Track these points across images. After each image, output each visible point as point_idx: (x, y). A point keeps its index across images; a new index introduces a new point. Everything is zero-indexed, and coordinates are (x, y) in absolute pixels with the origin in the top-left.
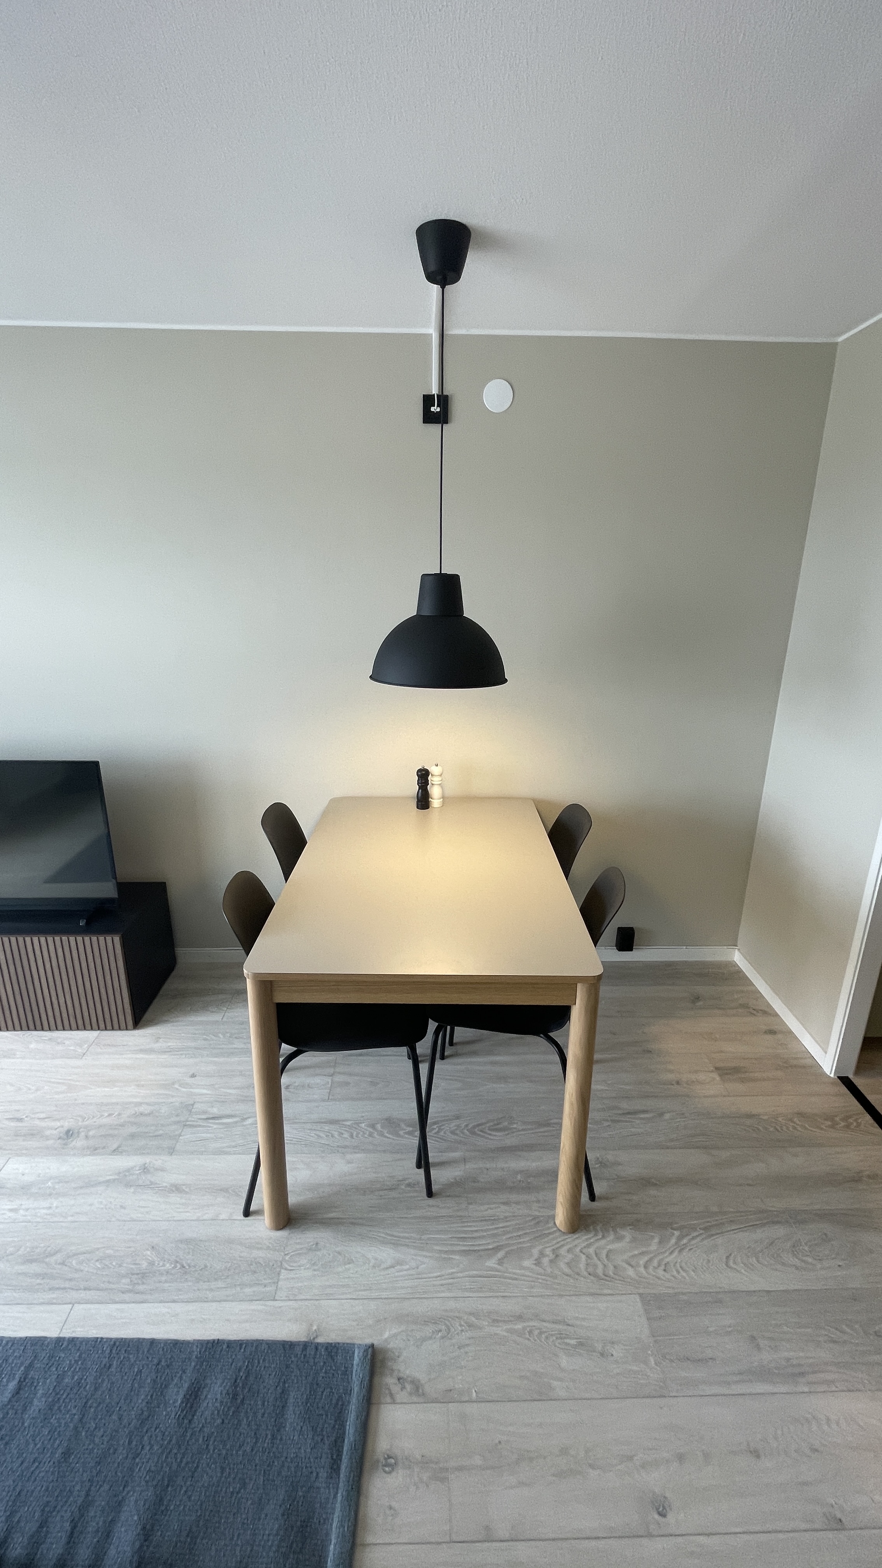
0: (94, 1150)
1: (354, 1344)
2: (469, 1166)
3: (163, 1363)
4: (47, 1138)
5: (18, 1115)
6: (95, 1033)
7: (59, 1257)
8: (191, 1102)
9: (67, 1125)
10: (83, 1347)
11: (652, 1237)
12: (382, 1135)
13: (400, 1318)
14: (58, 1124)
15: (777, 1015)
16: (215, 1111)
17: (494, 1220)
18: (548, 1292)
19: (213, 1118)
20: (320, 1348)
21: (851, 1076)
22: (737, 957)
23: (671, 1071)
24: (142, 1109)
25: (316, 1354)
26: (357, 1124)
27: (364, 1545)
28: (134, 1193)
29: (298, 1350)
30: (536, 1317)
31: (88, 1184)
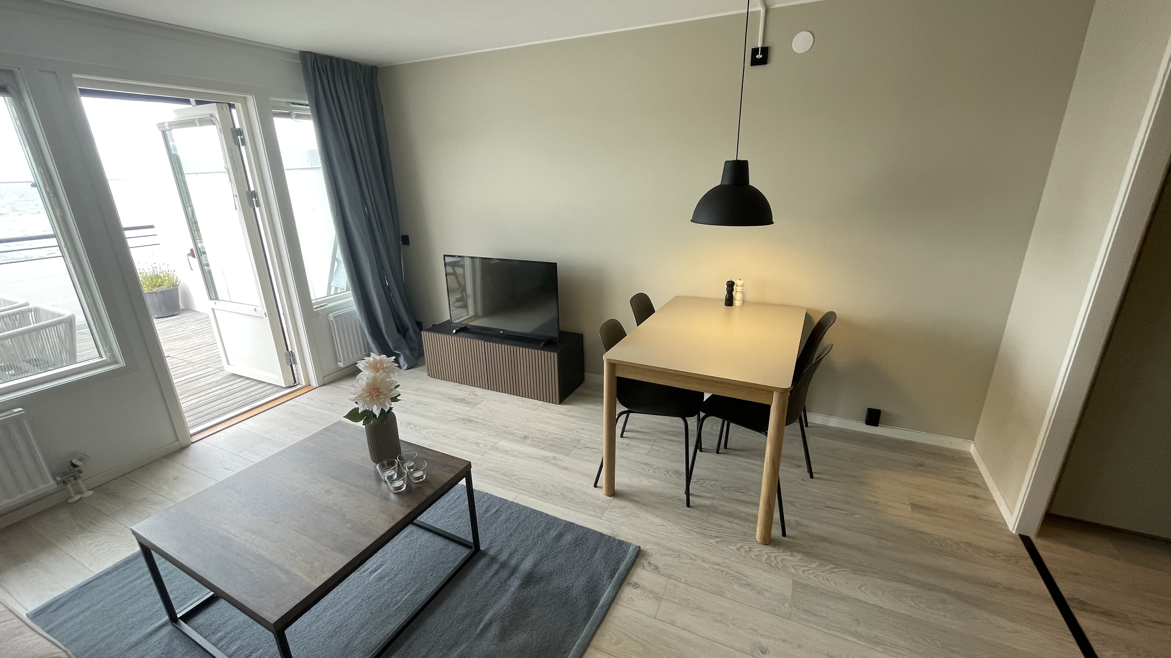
0: (534, 446)
1: (631, 544)
2: (715, 502)
3: (550, 522)
4: (517, 437)
5: (506, 426)
6: (543, 402)
7: (516, 477)
8: (579, 439)
9: (525, 434)
10: (521, 508)
11: (815, 562)
12: (671, 476)
13: (657, 544)
14: (522, 433)
15: (988, 490)
16: (590, 445)
17: (721, 526)
18: (738, 561)
19: (588, 448)
20: (616, 540)
21: (1032, 537)
22: (972, 449)
23: (873, 496)
24: (558, 436)
25: (613, 541)
26: (660, 468)
27: (617, 603)
28: (548, 465)
29: (606, 538)
30: (728, 568)
31: (530, 457)
